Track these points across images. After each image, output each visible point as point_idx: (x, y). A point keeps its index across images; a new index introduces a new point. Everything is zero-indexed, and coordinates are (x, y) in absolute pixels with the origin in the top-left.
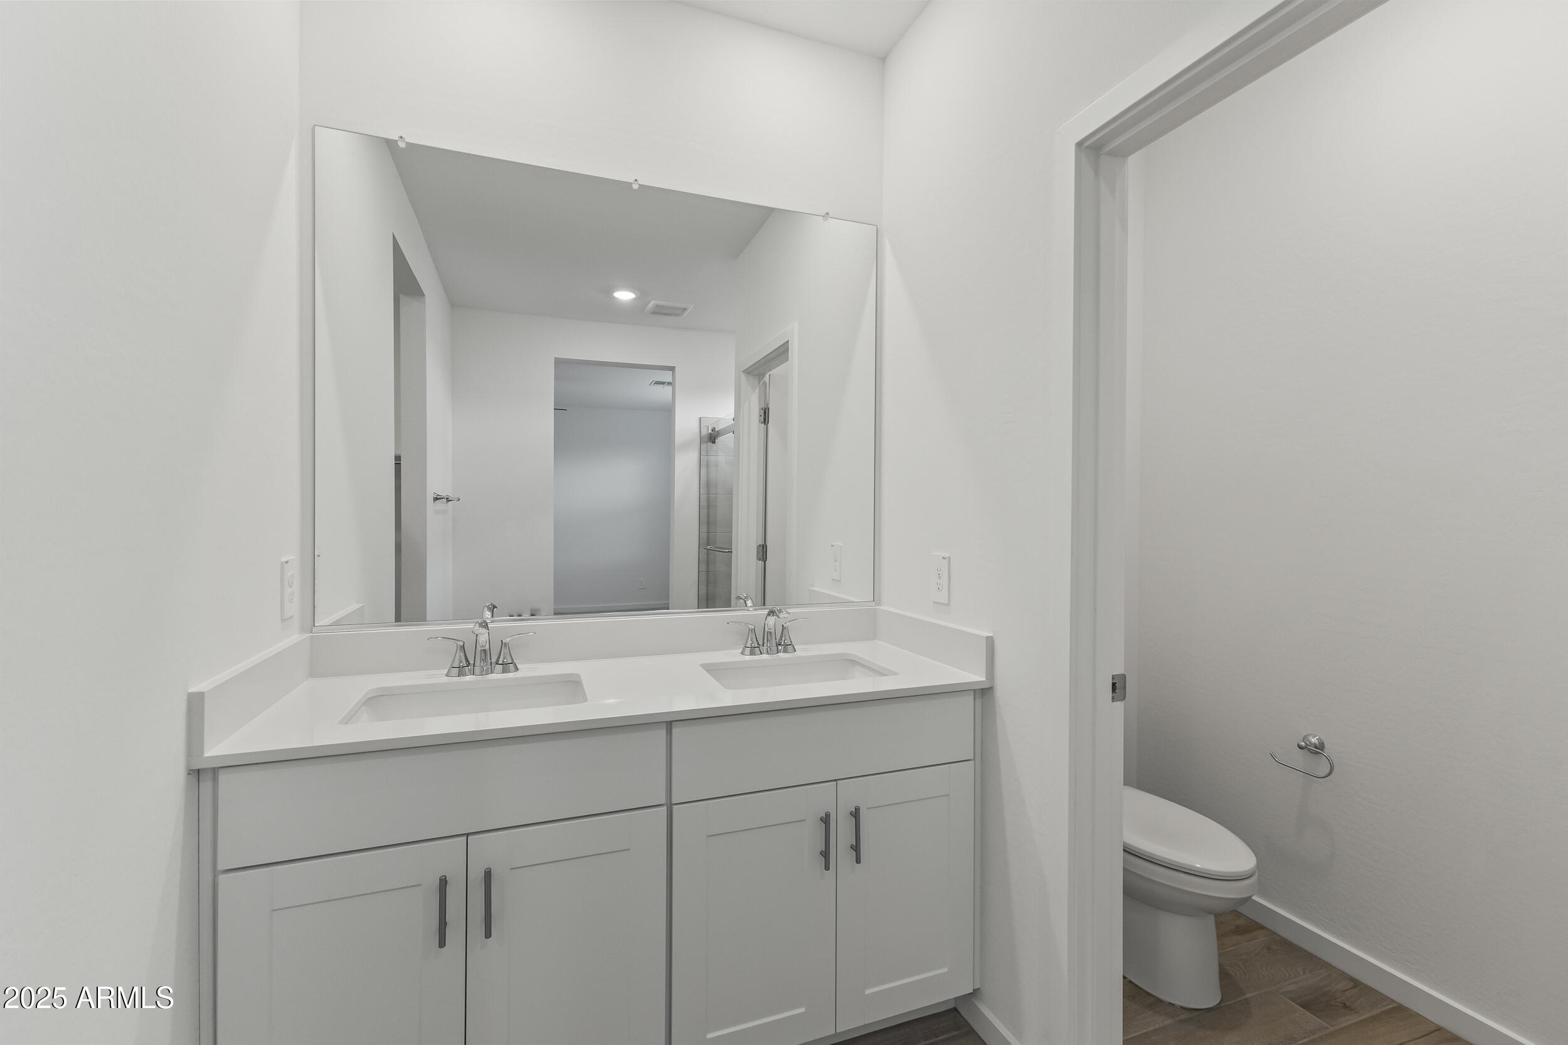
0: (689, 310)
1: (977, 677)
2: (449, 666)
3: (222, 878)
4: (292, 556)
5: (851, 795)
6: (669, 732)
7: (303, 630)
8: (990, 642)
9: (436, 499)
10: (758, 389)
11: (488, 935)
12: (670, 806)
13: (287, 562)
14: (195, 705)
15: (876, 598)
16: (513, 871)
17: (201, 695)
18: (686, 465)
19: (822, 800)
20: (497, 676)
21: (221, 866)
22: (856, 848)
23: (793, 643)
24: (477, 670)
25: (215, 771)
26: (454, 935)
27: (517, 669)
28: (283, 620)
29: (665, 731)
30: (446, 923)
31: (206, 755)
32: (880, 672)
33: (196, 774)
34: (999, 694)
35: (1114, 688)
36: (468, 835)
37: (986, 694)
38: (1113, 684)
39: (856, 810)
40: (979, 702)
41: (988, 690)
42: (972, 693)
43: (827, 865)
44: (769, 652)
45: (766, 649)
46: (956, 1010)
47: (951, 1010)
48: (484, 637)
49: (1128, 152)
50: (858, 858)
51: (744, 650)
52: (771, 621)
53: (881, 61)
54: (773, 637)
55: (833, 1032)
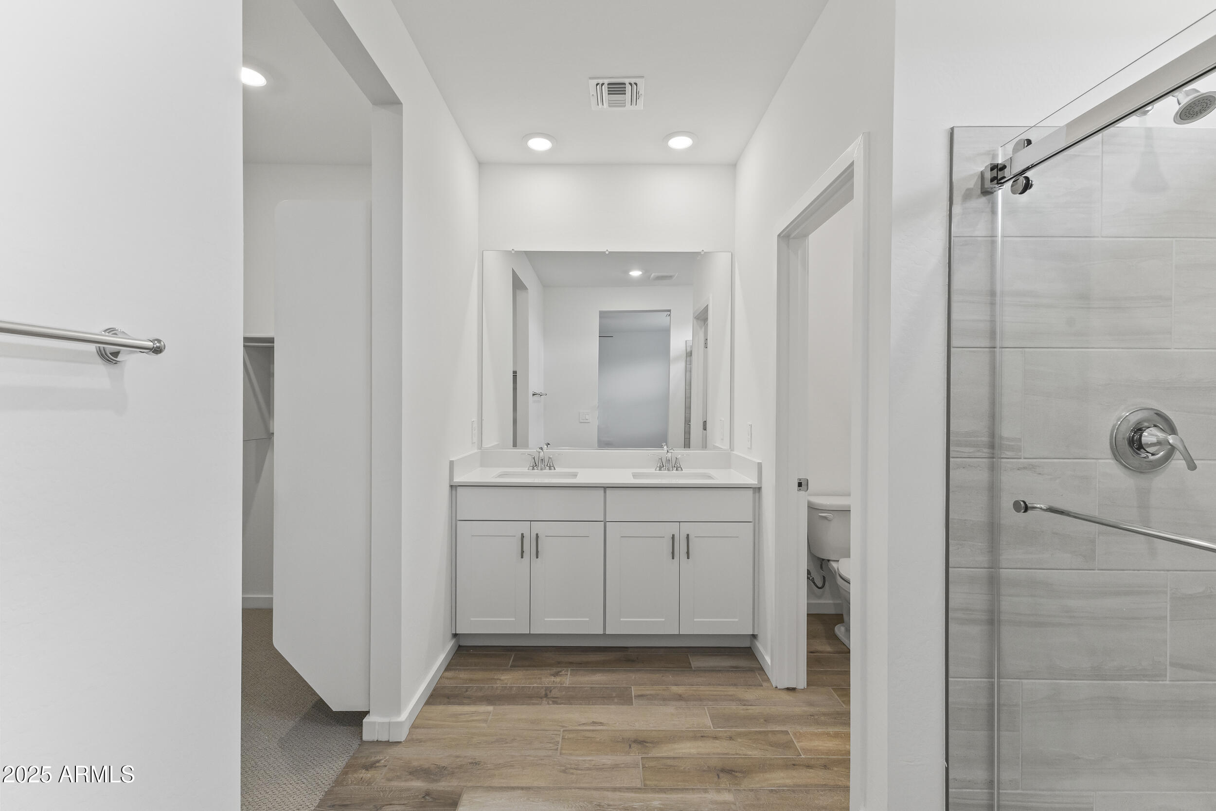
0: (675, 278)
1: (752, 481)
2: (529, 466)
3: (459, 523)
4: (475, 419)
5: (686, 529)
6: (605, 492)
7: (479, 448)
8: (760, 466)
9: (534, 395)
10: (704, 327)
11: (537, 557)
12: (605, 522)
13: (473, 421)
14: (452, 463)
15: (732, 447)
16: (546, 537)
17: (453, 461)
18: (677, 370)
19: (673, 529)
20: (547, 471)
21: (458, 519)
22: (688, 553)
23: (681, 467)
24: (539, 468)
25: (456, 486)
26: (527, 556)
27: (555, 469)
28: (472, 443)
29: (603, 491)
30: (523, 552)
31: (454, 481)
32: (710, 477)
33: (451, 486)
34: (764, 490)
35: (800, 485)
36: (531, 521)
37: (758, 490)
38: (799, 483)
39: (688, 535)
40: (757, 495)
41: (760, 489)
42: (752, 489)
43: (673, 558)
44: (668, 470)
45: (667, 468)
46: (750, 647)
47: (748, 647)
48: (542, 454)
49: (806, 236)
50: (688, 558)
51: (656, 469)
52: (669, 455)
53: (733, 166)
54: (671, 463)
55: (678, 633)
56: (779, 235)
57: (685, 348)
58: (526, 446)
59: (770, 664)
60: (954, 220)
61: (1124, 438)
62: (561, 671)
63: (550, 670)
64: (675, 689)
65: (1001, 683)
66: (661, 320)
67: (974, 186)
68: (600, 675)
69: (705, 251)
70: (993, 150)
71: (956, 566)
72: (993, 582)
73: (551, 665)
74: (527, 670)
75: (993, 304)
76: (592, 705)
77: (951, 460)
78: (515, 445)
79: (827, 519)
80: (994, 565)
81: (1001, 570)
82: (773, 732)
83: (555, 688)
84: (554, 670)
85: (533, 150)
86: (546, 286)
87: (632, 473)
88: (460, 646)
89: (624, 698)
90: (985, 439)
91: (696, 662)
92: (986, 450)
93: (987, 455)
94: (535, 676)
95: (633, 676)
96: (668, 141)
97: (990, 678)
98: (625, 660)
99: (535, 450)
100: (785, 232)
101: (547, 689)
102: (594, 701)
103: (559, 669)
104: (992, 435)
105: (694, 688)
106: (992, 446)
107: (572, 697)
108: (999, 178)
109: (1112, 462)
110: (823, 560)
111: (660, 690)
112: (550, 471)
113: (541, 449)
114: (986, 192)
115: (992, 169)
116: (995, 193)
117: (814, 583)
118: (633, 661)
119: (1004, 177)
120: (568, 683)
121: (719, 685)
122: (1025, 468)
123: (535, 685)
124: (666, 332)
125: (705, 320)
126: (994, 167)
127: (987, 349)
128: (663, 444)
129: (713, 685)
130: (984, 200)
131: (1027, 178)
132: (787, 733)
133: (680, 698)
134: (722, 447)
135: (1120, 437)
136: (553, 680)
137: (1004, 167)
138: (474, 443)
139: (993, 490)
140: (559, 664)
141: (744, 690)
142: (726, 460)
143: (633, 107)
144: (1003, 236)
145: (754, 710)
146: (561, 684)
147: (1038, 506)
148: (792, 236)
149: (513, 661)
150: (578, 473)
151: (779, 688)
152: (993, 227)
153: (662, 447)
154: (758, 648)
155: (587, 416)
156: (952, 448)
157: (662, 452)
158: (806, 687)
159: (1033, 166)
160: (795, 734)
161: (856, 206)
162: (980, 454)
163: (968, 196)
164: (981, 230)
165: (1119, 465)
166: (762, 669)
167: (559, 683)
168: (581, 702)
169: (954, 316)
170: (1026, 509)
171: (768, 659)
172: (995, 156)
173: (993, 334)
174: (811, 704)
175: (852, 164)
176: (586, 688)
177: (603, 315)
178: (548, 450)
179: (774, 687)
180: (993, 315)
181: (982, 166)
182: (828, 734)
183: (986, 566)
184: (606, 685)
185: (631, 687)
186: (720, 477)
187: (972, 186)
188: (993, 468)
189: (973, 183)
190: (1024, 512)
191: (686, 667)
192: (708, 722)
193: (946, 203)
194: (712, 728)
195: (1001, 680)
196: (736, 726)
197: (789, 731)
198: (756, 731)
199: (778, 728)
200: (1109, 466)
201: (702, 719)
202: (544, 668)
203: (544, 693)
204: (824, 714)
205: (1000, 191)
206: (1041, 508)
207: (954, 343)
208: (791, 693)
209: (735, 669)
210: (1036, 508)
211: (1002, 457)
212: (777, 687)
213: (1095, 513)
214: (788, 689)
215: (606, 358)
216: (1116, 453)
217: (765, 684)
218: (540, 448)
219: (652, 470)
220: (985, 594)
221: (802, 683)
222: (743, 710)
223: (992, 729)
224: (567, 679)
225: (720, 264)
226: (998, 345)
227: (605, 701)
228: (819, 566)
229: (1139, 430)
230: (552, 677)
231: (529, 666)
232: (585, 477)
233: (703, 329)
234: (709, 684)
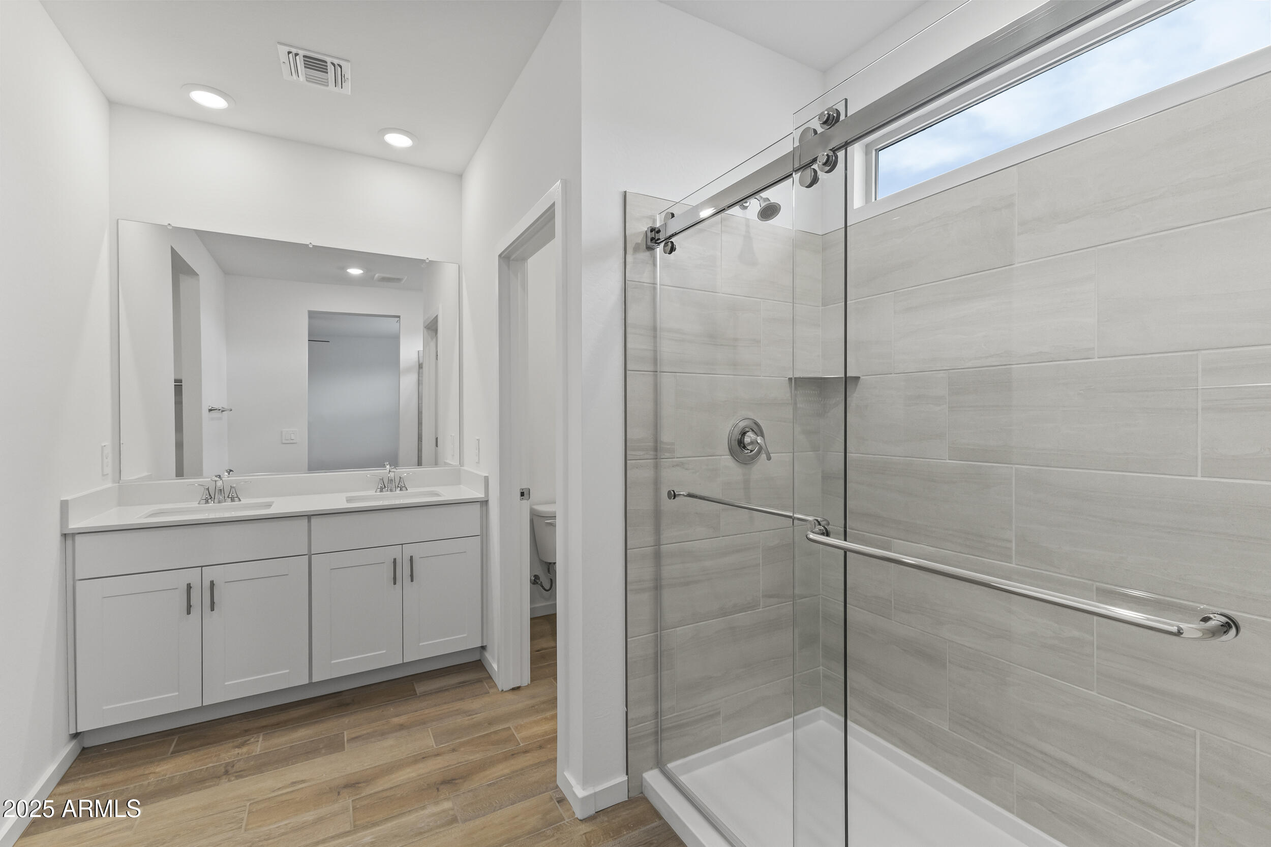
1: (479, 495)
2: (200, 499)
3: (78, 584)
4: (108, 443)
5: (409, 550)
6: (309, 521)
7: (114, 482)
8: (486, 479)
9: (210, 410)
10: (434, 338)
11: (213, 611)
12: (310, 555)
13: (105, 446)
14: (64, 505)
15: (461, 463)
16: (227, 584)
17: (67, 502)
19: (395, 552)
20: (229, 503)
21: (77, 577)
22: (412, 575)
23: (406, 486)
24: (216, 500)
25: (73, 535)
26: (196, 610)
27: (240, 500)
28: (103, 475)
29: (307, 520)
30: (191, 606)
31: (70, 527)
32: (438, 495)
33: (65, 535)
34: (490, 503)
35: (522, 494)
36: (202, 567)
37: (484, 503)
38: (521, 492)
39: (411, 557)
40: (484, 508)
41: (487, 501)
42: (479, 503)
43: (395, 583)
44: (391, 491)
45: (389, 488)
46: (480, 660)
47: (477, 661)
48: (220, 483)
49: (524, 259)
50: (412, 580)
51: (376, 490)
52: (392, 474)
53: (459, 177)
54: (394, 482)
55: (401, 662)
56: (500, 256)
57: (417, 359)
58: (199, 473)
59: (496, 670)
60: (628, 267)
61: (735, 440)
62: (248, 740)
63: (233, 742)
64: (396, 720)
65: (662, 634)
66: (389, 326)
67: (641, 241)
68: (303, 730)
69: (430, 259)
70: (654, 216)
71: (632, 548)
72: (657, 556)
73: (234, 737)
74: (200, 750)
75: (655, 337)
76: (292, 764)
77: (628, 462)
78: (180, 473)
79: (552, 525)
80: (658, 543)
81: (662, 546)
82: (495, 732)
83: (239, 760)
84: (240, 741)
85: (197, 103)
86: (227, 272)
87: (347, 497)
88: (84, 749)
89: (335, 745)
90: (651, 444)
91: (420, 688)
92: (652, 453)
93: (652, 457)
94: (210, 755)
95: (346, 720)
96: (384, 136)
97: (655, 632)
98: (338, 706)
99: (210, 479)
100: (506, 252)
101: (227, 764)
102: (294, 760)
103: (247, 738)
104: (656, 440)
105: (418, 714)
106: (656, 449)
107: (261, 765)
108: (656, 239)
109: (730, 457)
110: (550, 563)
111: (379, 726)
112: (233, 503)
113: (220, 477)
114: (649, 248)
115: (651, 231)
116: (656, 250)
117: (542, 586)
118: (348, 704)
119: (659, 239)
120: (259, 750)
121: (445, 703)
122: (677, 465)
123: (211, 765)
124: (394, 340)
125: (436, 331)
126: (652, 230)
127: (652, 373)
128: (386, 464)
129: (439, 705)
130: (648, 253)
131: (672, 243)
132: (509, 728)
133: (402, 727)
134: (451, 463)
135: (733, 438)
136: (237, 752)
137: (659, 232)
138: (107, 474)
139: (657, 483)
140: (246, 732)
141: (470, 701)
142: (456, 477)
143: (338, 90)
144: (660, 285)
145: (478, 717)
146: (248, 754)
147: (682, 493)
148: (513, 257)
149: (175, 746)
150: (273, 502)
151: (504, 690)
152: (655, 277)
153: (384, 466)
154: (486, 657)
155: (292, 435)
156: (628, 452)
157: (386, 472)
158: (529, 683)
159: (676, 234)
160: (516, 728)
161: (557, 242)
162: (648, 456)
163: (636, 249)
164: (646, 278)
165: (734, 460)
166: (490, 677)
167: (245, 754)
168: (277, 766)
169: (629, 345)
170: (675, 496)
171: (495, 666)
172: (654, 221)
173: (655, 361)
174: (533, 697)
175: (554, 204)
176: (284, 749)
177: (312, 315)
178: (229, 478)
179: (500, 690)
180: (655, 346)
181: (645, 228)
182: (546, 719)
183: (653, 545)
184: (312, 738)
185: (344, 733)
186: (448, 494)
187: (640, 242)
188: (657, 467)
189: (640, 239)
190: (674, 499)
191: (413, 695)
192: (431, 742)
193: (622, 252)
194: (435, 746)
195: (662, 632)
196: (459, 738)
197: (511, 727)
198: (480, 736)
199: (501, 727)
200: (727, 460)
201: (427, 741)
202: (223, 743)
203: (223, 770)
204: (544, 703)
205: (658, 249)
206: (683, 495)
207: (629, 367)
208: (516, 692)
209: (462, 684)
210: (681, 495)
211: (662, 457)
212: (503, 690)
213: (718, 495)
214: (513, 689)
215: (317, 366)
216: (732, 452)
217: (492, 691)
218: (216, 476)
219: (372, 493)
220: (652, 567)
221: (526, 680)
222: (468, 720)
223: (657, 672)
224: (257, 746)
225: (449, 274)
226: (658, 370)
227: (310, 756)
228: (547, 571)
229: (744, 434)
230: (237, 749)
231: (201, 746)
232: (281, 506)
233: (434, 340)
234: (435, 705)
